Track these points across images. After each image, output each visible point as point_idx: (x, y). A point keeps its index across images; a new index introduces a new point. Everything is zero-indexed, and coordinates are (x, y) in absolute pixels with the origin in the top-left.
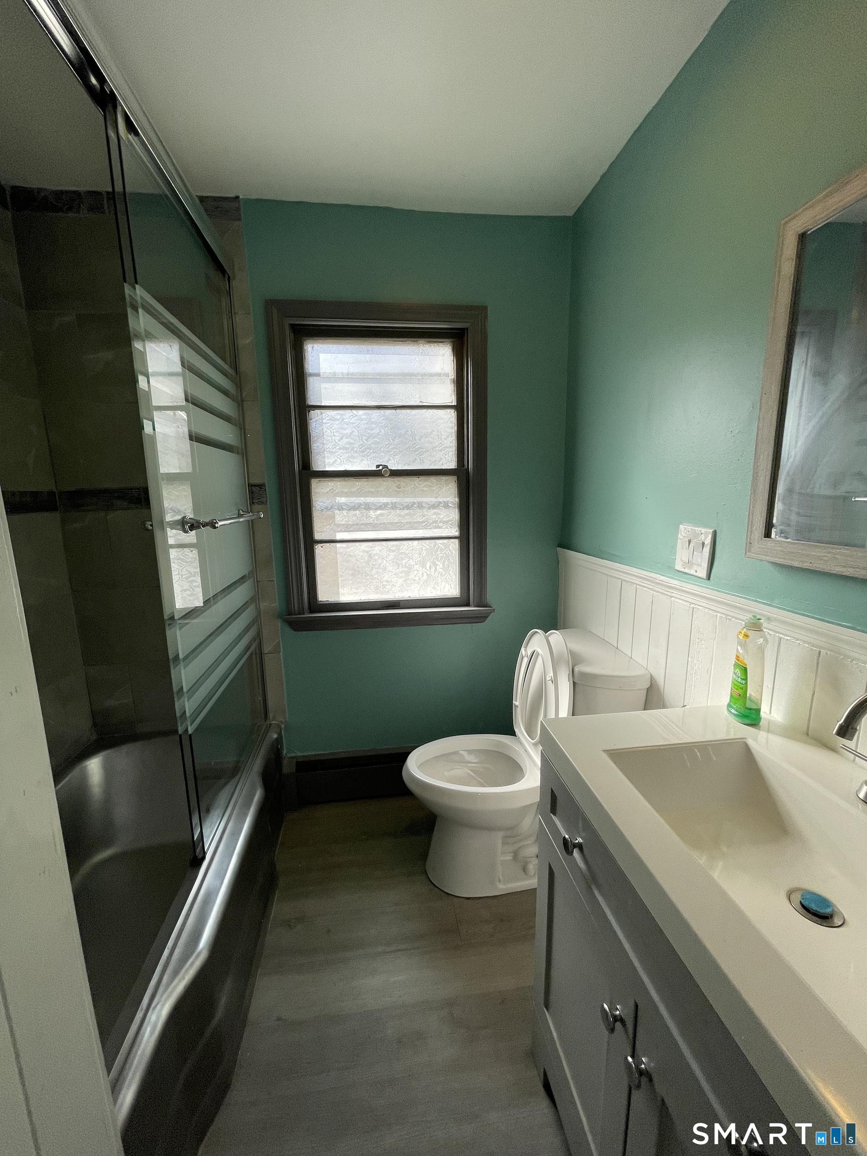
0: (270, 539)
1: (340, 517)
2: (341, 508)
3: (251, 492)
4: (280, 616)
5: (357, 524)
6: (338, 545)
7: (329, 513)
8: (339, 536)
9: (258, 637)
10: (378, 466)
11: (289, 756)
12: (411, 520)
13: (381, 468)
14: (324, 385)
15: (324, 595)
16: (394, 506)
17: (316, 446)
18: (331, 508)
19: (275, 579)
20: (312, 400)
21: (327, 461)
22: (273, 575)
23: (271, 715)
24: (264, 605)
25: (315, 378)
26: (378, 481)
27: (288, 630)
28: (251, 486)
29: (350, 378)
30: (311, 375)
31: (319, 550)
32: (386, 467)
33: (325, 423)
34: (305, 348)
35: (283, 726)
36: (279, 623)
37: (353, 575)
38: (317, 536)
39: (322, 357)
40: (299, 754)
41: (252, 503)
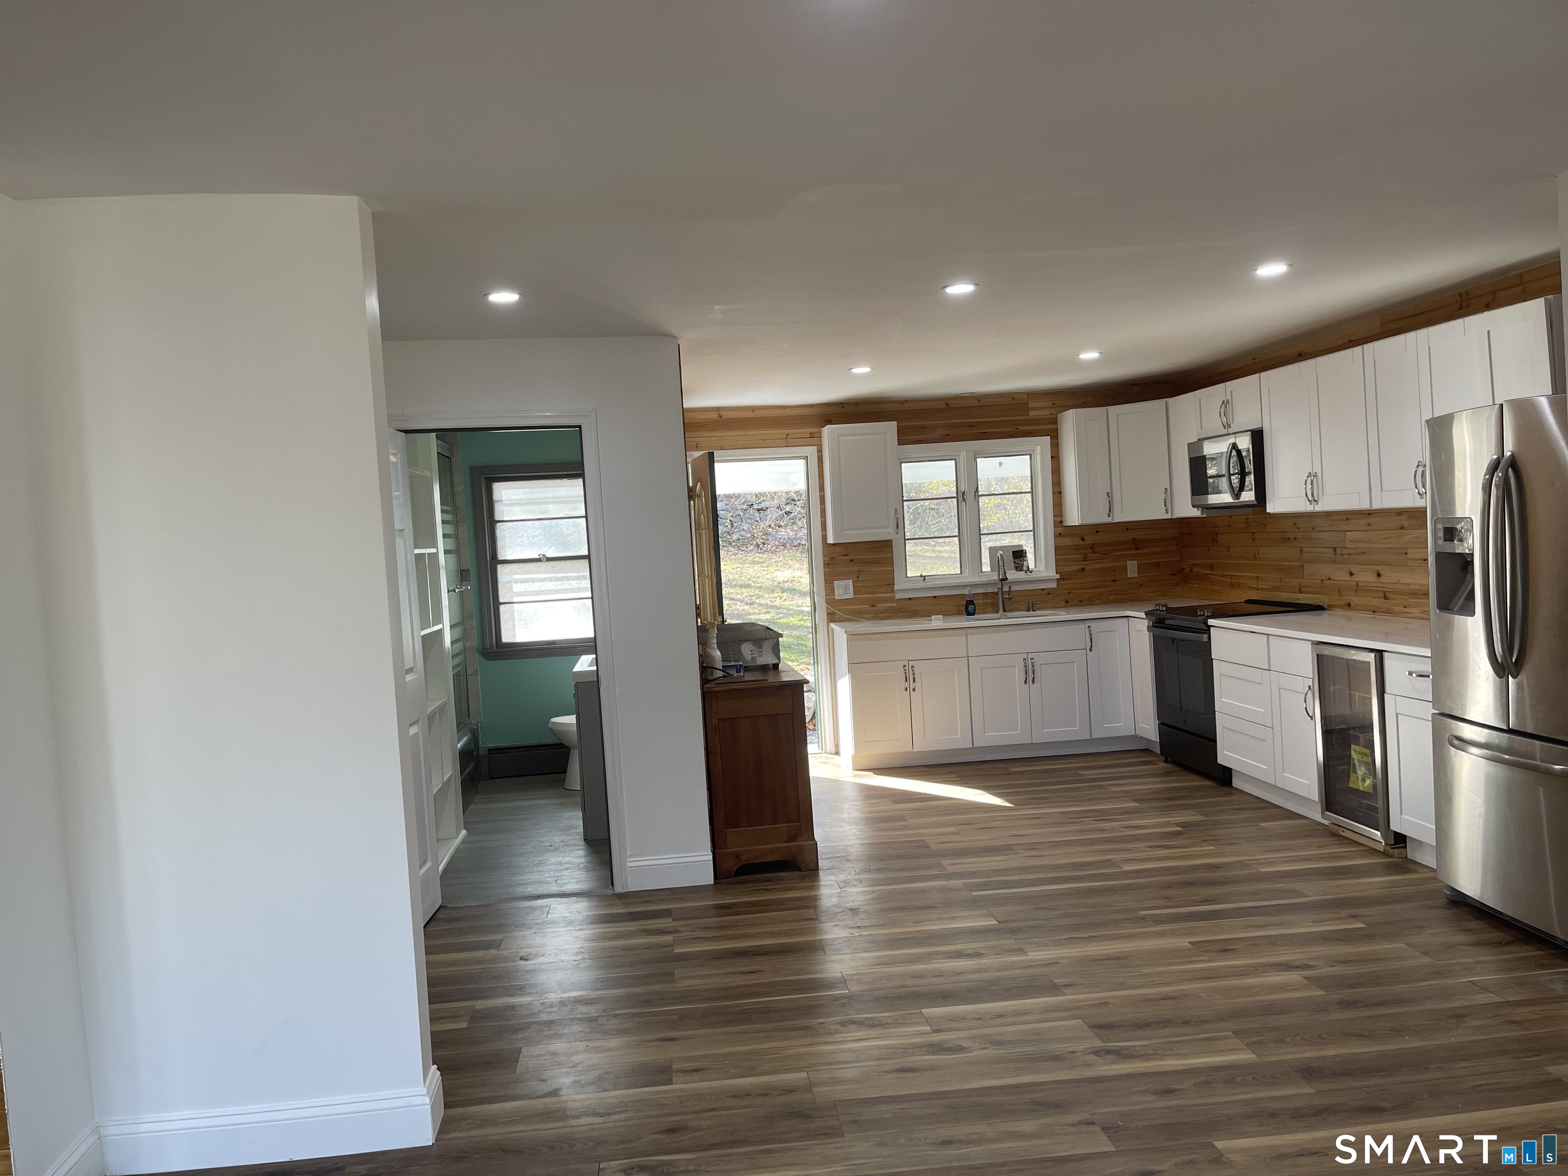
0: (472, 602)
1: (516, 588)
2: (516, 582)
3: (461, 574)
4: (478, 651)
5: (527, 592)
6: (515, 605)
7: (509, 585)
8: (515, 600)
9: (465, 661)
10: (539, 555)
11: (482, 746)
12: (562, 588)
13: (541, 556)
14: (504, 508)
15: (506, 638)
16: (550, 580)
17: (500, 544)
18: (510, 581)
19: (475, 627)
20: (497, 518)
21: (507, 553)
22: (474, 624)
23: (472, 717)
24: (468, 644)
25: (500, 503)
26: (540, 564)
27: (482, 659)
28: (461, 571)
29: (519, 503)
30: (496, 502)
31: (502, 608)
32: (544, 555)
33: (506, 530)
34: (493, 487)
35: (479, 725)
36: (477, 655)
37: (525, 624)
38: (501, 600)
39: (503, 492)
40: (490, 745)
41: (462, 581)
